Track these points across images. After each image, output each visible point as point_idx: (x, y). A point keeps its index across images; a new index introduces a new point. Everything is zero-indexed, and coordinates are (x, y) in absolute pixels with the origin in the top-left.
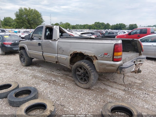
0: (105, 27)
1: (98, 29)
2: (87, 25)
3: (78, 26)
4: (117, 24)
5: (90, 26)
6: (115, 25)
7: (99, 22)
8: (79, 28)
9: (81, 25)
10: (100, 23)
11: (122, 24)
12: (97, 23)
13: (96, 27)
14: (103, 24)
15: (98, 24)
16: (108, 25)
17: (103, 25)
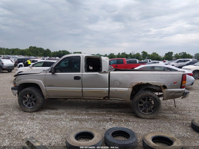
0: (44, 54)
1: (35, 55)
2: (17, 49)
3: (3, 50)
4: (60, 51)
5: (22, 51)
6: (57, 52)
7: (36, 47)
8: (4, 52)
9: (7, 49)
10: (38, 48)
11: (66, 51)
12: (33, 48)
13: (32, 52)
14: (41, 49)
15: (34, 50)
16: (48, 51)
17: (41, 51)
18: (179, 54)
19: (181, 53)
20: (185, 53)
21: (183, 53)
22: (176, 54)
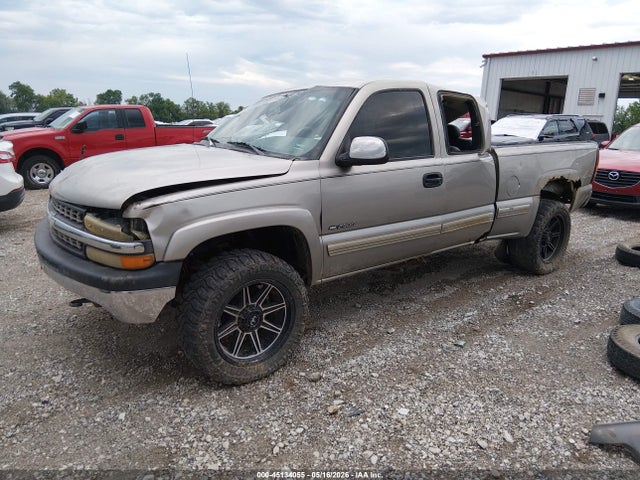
18: (142, 98)
19: (146, 97)
20: (158, 95)
21: (151, 95)
22: (130, 98)
